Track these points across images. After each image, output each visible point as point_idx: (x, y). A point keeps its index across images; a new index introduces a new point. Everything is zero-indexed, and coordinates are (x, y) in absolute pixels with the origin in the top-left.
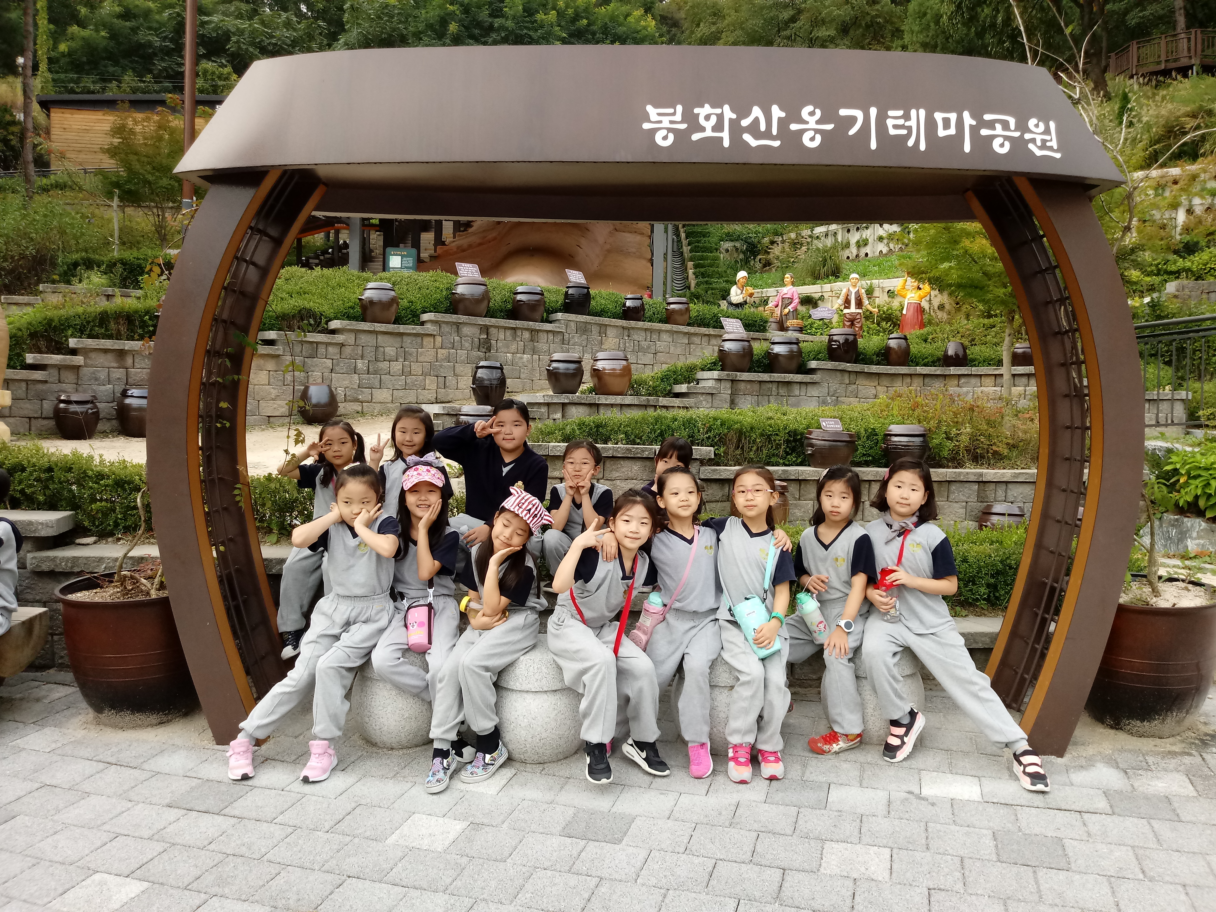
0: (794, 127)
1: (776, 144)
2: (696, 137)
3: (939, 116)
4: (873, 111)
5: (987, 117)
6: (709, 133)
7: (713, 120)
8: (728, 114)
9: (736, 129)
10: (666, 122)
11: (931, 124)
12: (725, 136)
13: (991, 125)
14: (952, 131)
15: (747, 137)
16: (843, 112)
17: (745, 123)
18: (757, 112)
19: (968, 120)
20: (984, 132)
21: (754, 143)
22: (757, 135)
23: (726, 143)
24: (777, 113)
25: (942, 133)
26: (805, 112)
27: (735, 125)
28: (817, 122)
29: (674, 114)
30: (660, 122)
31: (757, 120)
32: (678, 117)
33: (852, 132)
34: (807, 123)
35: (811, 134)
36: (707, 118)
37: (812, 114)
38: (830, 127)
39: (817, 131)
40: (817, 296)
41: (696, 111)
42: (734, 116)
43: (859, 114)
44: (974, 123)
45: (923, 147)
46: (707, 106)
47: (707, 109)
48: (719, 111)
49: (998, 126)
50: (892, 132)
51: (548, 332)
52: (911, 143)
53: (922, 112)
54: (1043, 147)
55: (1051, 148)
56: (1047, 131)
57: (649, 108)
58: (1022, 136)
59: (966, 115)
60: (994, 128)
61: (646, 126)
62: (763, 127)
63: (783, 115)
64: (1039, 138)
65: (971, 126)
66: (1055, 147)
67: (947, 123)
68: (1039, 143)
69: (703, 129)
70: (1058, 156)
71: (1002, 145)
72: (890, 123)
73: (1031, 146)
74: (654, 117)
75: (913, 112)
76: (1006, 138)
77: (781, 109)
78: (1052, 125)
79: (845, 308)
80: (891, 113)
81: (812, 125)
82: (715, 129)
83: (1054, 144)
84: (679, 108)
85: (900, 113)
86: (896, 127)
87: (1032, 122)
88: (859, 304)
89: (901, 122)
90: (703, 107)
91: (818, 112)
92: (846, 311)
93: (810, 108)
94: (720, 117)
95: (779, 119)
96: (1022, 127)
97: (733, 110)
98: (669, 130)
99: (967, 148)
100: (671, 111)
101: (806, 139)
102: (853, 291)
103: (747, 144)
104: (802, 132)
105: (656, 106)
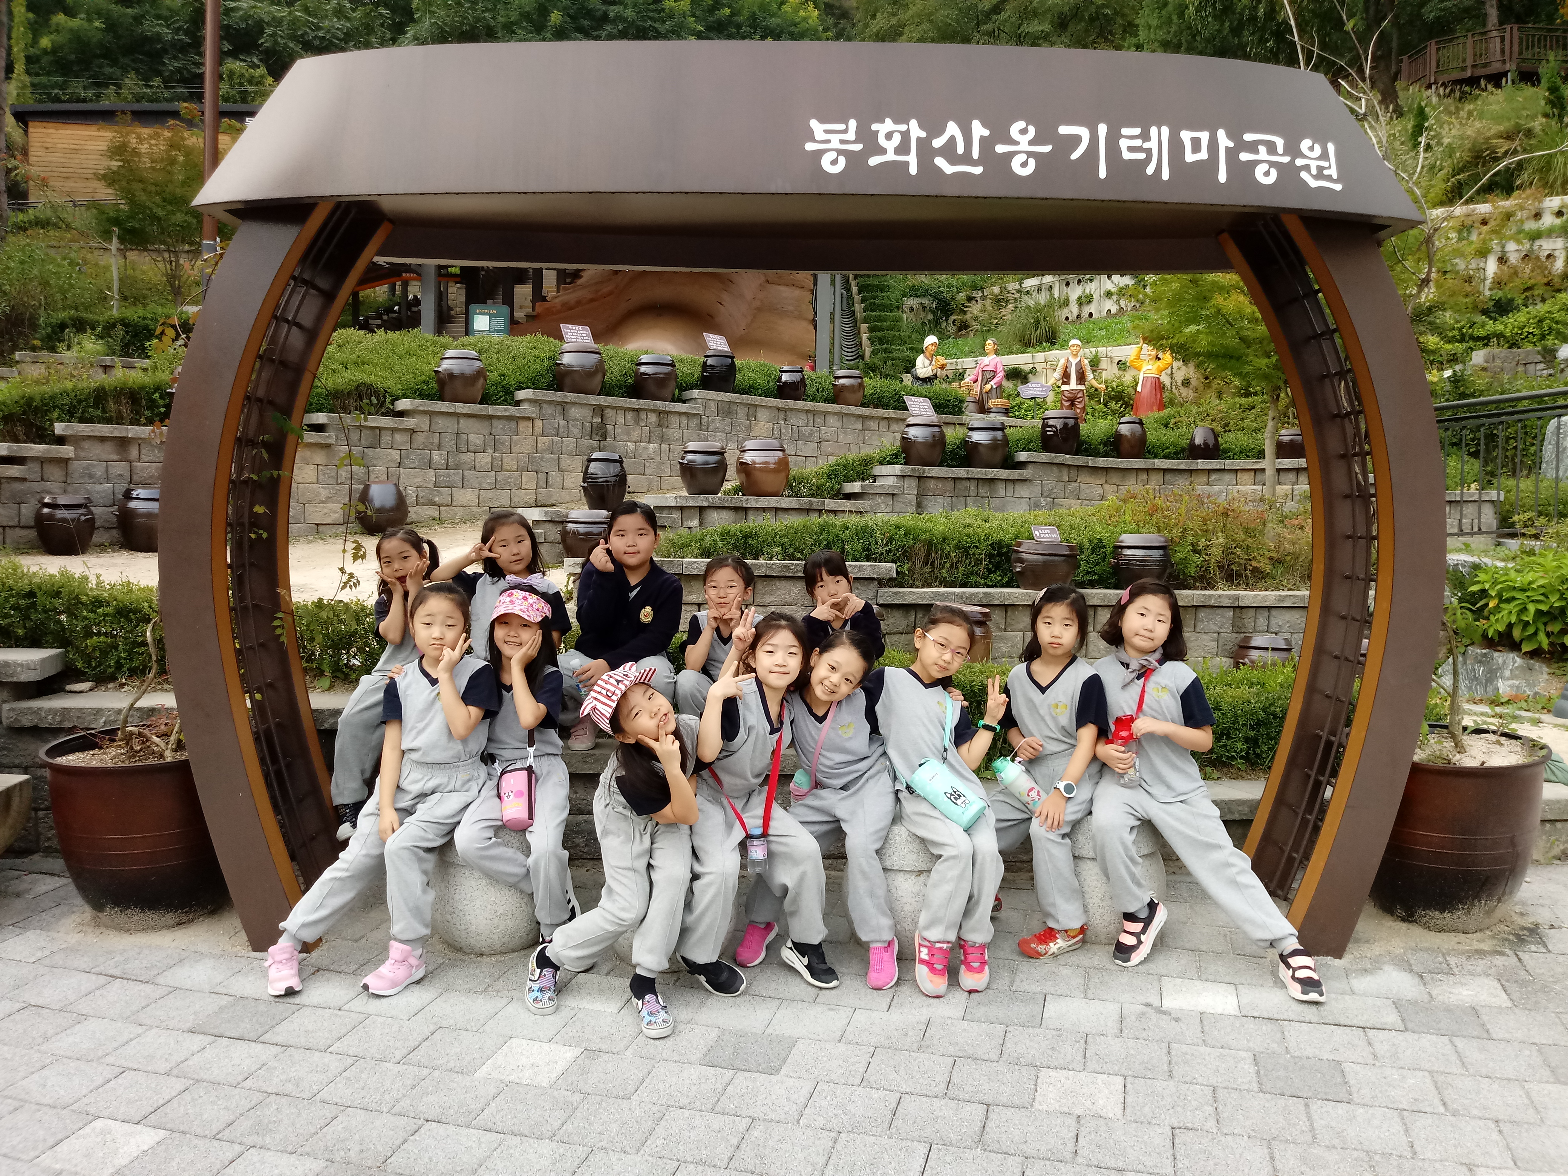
0: (1000, 149)
1: (978, 170)
2: (874, 161)
3: (1186, 136)
4: (1102, 129)
5: (1248, 137)
6: (891, 156)
7: (897, 139)
8: (916, 131)
9: (926, 151)
10: (835, 141)
11: (1176, 146)
12: (912, 159)
13: (1253, 147)
14: (1203, 155)
15: (940, 162)
16: (1064, 130)
17: (937, 143)
18: (952, 129)
19: (1224, 141)
20: (1244, 156)
21: (948, 169)
22: (953, 159)
23: (913, 170)
24: (979, 130)
25: (1190, 157)
26: (1015, 129)
27: (924, 145)
28: (1031, 143)
29: (846, 131)
30: (828, 141)
31: (952, 139)
32: (851, 135)
33: (1075, 156)
34: (1017, 143)
35: (1022, 157)
36: (889, 136)
37: (1024, 132)
38: (1047, 149)
39: (1030, 154)
40: (1026, 368)
41: (875, 127)
42: (923, 134)
43: (1084, 132)
44: (1231, 144)
45: (1165, 175)
46: (888, 121)
47: (888, 125)
48: (903, 127)
49: (1262, 149)
50: (1127, 156)
51: (680, 414)
52: (1150, 170)
53: (1165, 131)
54: (1320, 175)
55: (1329, 178)
56: (1324, 156)
57: (814, 124)
58: (1292, 161)
59: (1221, 134)
60: (1257, 152)
61: (810, 147)
62: (960, 149)
63: (986, 133)
64: (1314, 164)
65: (1227, 148)
66: (1335, 177)
67: (1196, 145)
68: (1314, 171)
69: (883, 151)
70: (1338, 187)
71: (1267, 174)
72: (1124, 144)
73: (1304, 175)
74: (819, 134)
75: (1154, 130)
76: (1272, 164)
77: (985, 125)
78: (1331, 147)
79: (1064, 383)
80: (1125, 131)
81: (1024, 146)
82: (898, 151)
83: (1333, 172)
84: (853, 124)
85: (1137, 131)
86: (1131, 149)
87: (1305, 144)
88: (1081, 378)
89: (1138, 143)
90: (883, 122)
91: (1032, 130)
92: (1064, 388)
93: (1021, 124)
94: (906, 135)
95: (982, 139)
96: (1293, 150)
97: (921, 126)
98: (840, 152)
99: (1222, 177)
100: (842, 127)
101: (1016, 165)
102: (1074, 361)
103: (939, 170)
104: (1012, 154)
105: (822, 121)
